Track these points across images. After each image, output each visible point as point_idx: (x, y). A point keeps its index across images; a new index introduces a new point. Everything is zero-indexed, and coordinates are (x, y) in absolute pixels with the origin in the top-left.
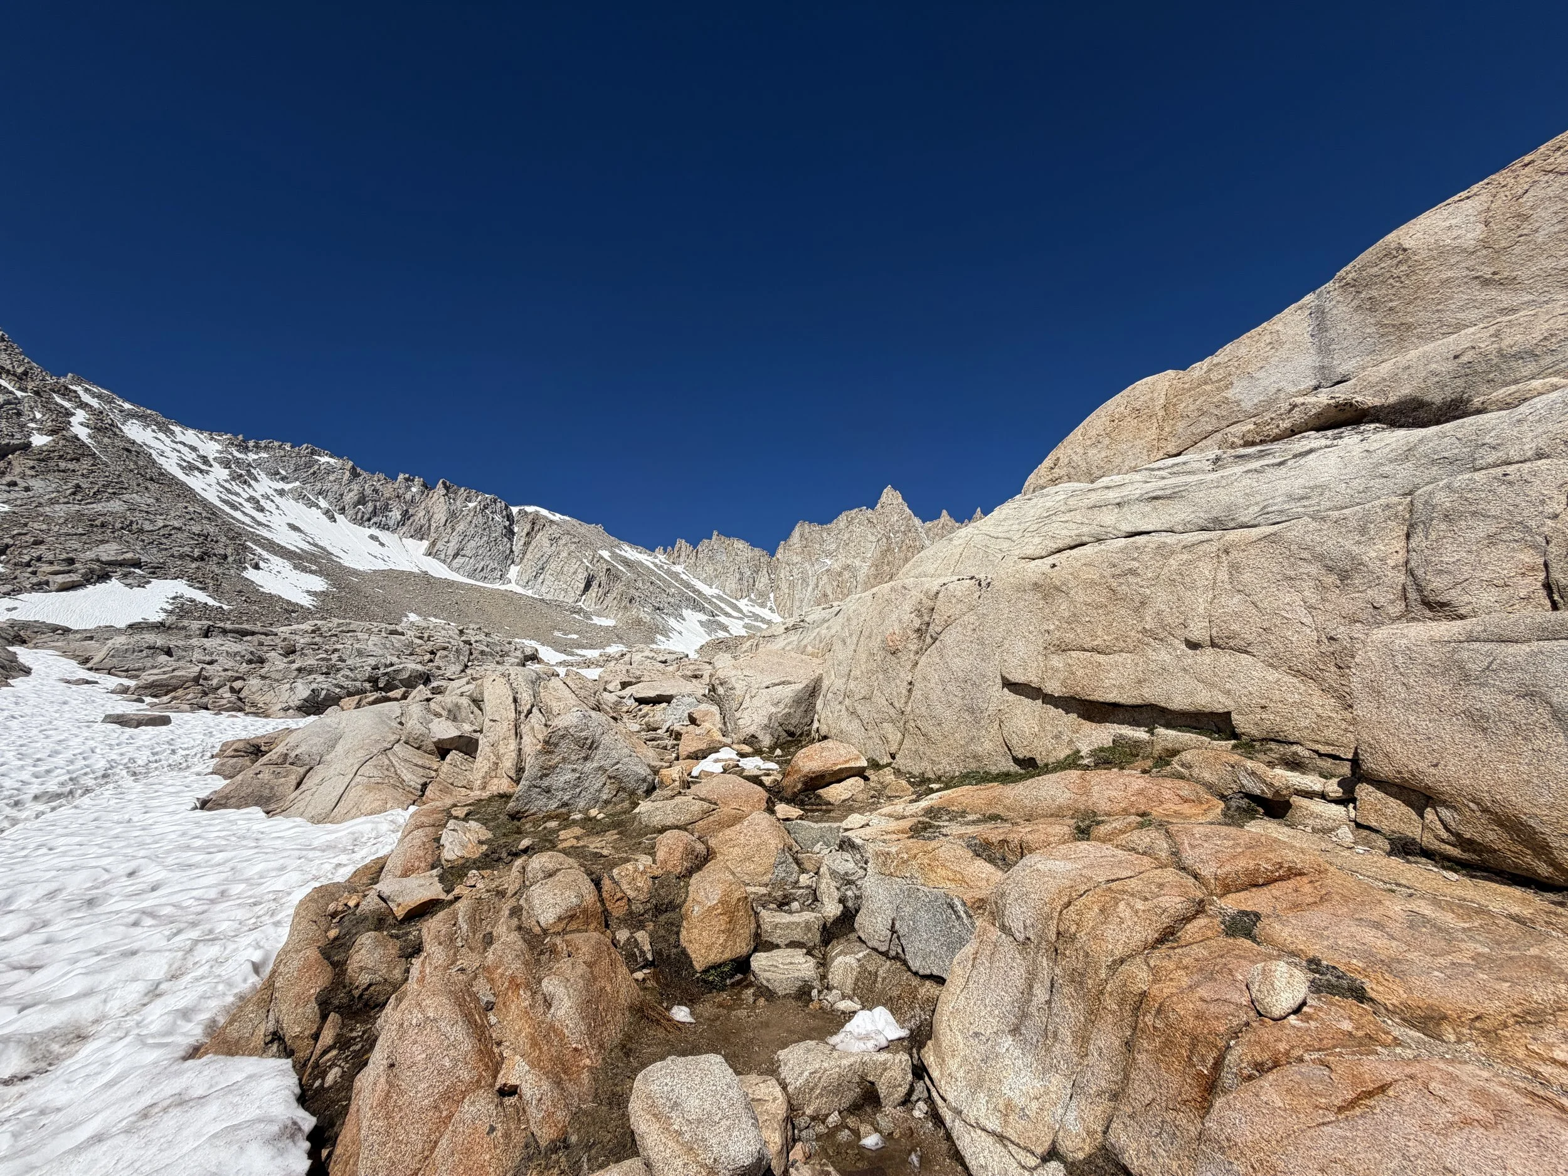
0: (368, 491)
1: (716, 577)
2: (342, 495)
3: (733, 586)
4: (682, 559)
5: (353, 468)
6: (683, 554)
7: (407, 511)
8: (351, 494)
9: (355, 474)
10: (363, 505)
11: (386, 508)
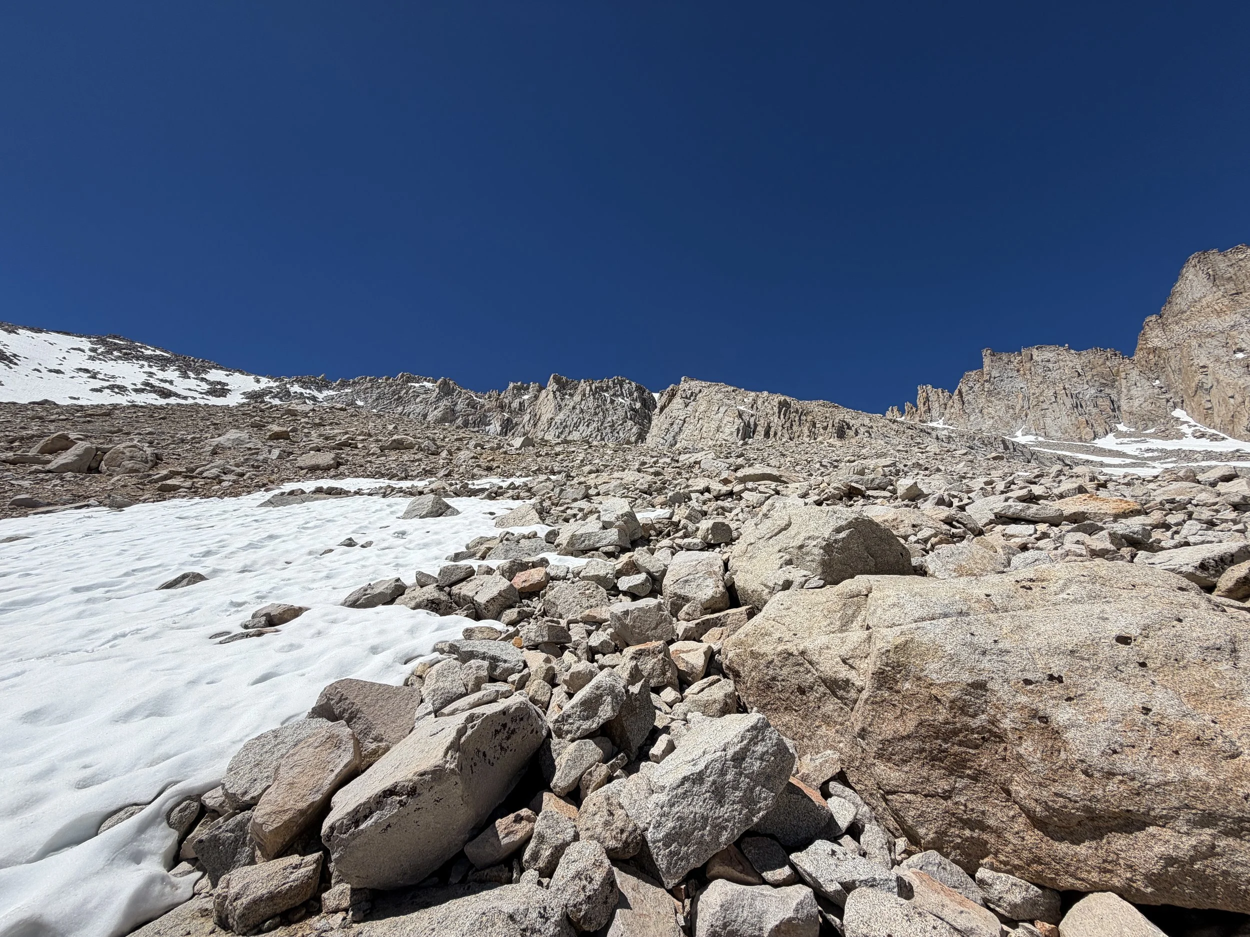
0: (461, 406)
1: (1015, 418)
2: (425, 416)
3: (1065, 421)
4: (935, 413)
5: (445, 383)
6: (935, 406)
7: (508, 419)
8: (435, 412)
9: (446, 391)
10: (451, 422)
11: (483, 421)
